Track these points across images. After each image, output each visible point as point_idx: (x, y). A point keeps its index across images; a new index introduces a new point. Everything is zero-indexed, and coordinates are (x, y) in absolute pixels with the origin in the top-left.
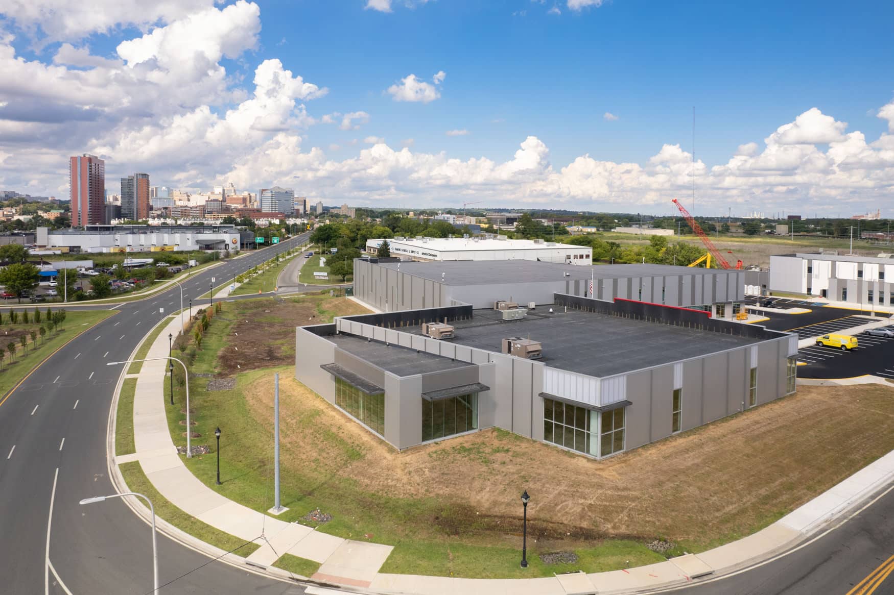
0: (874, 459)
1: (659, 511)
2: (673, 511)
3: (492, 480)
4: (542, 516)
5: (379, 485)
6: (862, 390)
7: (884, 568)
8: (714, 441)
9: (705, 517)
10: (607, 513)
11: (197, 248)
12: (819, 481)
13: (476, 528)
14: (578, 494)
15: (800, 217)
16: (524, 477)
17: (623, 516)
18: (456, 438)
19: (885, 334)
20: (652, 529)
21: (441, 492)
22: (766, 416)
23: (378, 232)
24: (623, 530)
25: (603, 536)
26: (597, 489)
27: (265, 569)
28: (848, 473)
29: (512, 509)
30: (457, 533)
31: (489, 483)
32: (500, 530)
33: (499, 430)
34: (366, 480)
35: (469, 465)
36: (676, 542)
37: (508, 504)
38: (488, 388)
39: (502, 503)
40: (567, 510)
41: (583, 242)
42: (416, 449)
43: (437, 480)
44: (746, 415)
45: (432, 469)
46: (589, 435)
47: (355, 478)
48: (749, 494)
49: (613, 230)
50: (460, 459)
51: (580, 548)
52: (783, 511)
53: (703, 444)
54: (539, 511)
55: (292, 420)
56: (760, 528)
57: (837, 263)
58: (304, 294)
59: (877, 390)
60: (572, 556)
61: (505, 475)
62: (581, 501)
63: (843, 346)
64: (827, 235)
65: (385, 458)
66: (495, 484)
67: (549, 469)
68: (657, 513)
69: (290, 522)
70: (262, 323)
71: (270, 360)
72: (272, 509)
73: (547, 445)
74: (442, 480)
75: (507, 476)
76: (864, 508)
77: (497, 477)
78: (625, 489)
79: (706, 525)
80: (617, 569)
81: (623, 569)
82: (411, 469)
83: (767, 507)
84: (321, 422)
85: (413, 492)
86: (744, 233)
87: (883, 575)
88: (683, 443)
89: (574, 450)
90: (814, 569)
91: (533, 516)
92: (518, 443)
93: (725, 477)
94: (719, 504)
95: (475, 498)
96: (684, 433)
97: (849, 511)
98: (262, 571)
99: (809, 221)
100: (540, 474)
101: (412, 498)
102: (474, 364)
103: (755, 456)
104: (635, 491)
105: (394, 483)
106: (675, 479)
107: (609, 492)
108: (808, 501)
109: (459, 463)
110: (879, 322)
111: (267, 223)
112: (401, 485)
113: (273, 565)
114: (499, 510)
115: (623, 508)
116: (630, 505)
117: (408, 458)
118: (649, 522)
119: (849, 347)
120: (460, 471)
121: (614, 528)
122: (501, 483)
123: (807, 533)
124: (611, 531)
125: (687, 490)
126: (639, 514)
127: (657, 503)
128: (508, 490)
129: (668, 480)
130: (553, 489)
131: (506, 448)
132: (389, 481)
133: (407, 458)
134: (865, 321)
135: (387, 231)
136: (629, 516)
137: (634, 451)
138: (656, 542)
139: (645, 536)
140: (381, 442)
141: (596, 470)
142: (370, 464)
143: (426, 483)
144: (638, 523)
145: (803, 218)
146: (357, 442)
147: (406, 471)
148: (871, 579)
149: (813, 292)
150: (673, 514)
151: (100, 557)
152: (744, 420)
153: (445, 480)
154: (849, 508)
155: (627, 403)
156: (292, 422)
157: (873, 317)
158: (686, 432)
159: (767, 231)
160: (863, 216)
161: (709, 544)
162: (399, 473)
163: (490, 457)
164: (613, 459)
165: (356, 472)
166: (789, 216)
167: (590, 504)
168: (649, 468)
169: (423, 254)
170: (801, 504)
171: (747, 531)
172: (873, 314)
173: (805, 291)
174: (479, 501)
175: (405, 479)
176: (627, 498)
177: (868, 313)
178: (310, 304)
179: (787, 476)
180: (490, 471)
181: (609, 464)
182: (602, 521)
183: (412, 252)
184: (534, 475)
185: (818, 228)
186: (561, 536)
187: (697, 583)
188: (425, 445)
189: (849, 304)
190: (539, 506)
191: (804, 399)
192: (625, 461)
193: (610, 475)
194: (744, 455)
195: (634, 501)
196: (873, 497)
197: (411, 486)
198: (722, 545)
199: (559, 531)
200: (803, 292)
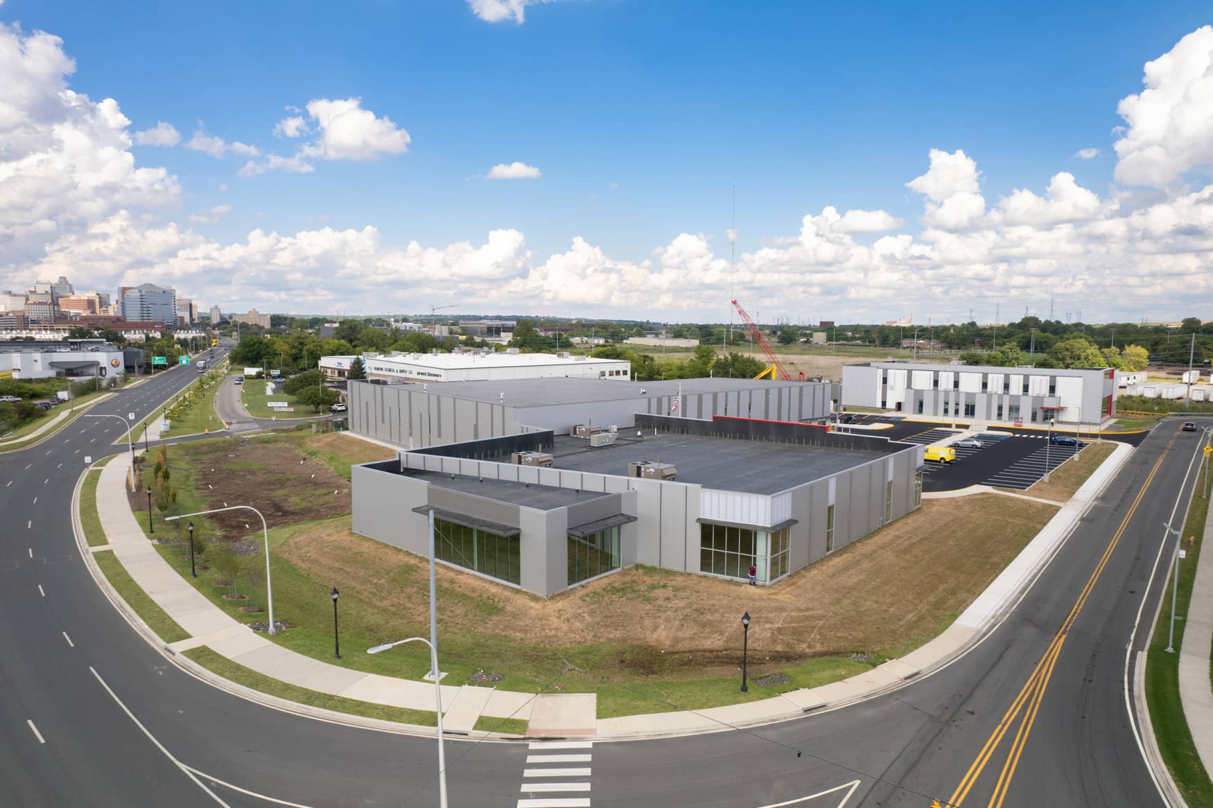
0: (1011, 560)
1: (847, 626)
2: (860, 624)
3: (664, 616)
4: (732, 645)
5: (536, 637)
6: (977, 499)
7: (1054, 646)
8: (867, 557)
9: (892, 627)
10: (798, 634)
11: (52, 373)
12: (974, 584)
13: (670, 666)
14: (762, 620)
15: (833, 323)
16: (697, 610)
17: (815, 635)
18: (601, 578)
19: (973, 445)
20: (847, 644)
21: (612, 636)
22: (904, 530)
23: (331, 347)
24: (819, 648)
25: (802, 656)
26: (781, 612)
27: (467, 734)
28: (995, 574)
29: (698, 643)
30: (653, 673)
31: (661, 621)
32: (697, 664)
33: (643, 567)
34: (518, 634)
35: (630, 605)
36: (873, 652)
37: (691, 639)
38: (635, 519)
39: (684, 639)
40: (757, 636)
41: (611, 355)
42: (564, 595)
43: (602, 624)
44: (886, 531)
45: (592, 613)
46: (755, 558)
47: (503, 633)
48: (921, 602)
49: (625, 341)
50: (617, 599)
51: (788, 669)
52: (956, 613)
53: (859, 561)
54: (726, 641)
55: (380, 580)
56: (943, 630)
57: (913, 371)
58: (273, 431)
59: (989, 498)
60: (782, 677)
61: (676, 610)
62: (768, 626)
63: (942, 458)
64: (867, 344)
65: (531, 608)
66: (667, 620)
67: (720, 600)
68: (846, 628)
69: (460, 685)
70: (236, 471)
71: (282, 516)
72: (428, 675)
73: (705, 577)
74: (608, 624)
75: (679, 611)
76: (1019, 602)
77: (668, 613)
78: (808, 609)
79: (896, 633)
80: (834, 681)
81: (840, 680)
82: (569, 616)
83: (941, 611)
84: (423, 578)
85: (579, 640)
86: (778, 342)
87: (1056, 651)
88: (840, 562)
89: (739, 578)
90: (1001, 657)
91: (722, 647)
92: (672, 578)
93: (894, 589)
94: (898, 613)
95: (652, 637)
96: (836, 552)
97: (1007, 607)
98: (464, 737)
99: (844, 328)
100: (714, 605)
101: (581, 646)
102: (607, 494)
103: (912, 568)
104: (818, 610)
105: (553, 632)
106: (849, 595)
107: (793, 614)
108: (972, 602)
109: (618, 603)
110: (961, 434)
111: (143, 336)
112: (562, 634)
113: (473, 729)
114: (685, 645)
115: (813, 627)
116: (818, 624)
117: (560, 605)
118: (841, 637)
119: (947, 460)
120: (623, 612)
121: (809, 647)
122: (675, 620)
123: (982, 629)
124: (808, 651)
125: (864, 605)
126: (829, 632)
127: (843, 619)
128: (686, 625)
129: (844, 597)
130: (735, 618)
131: (662, 584)
132: (547, 631)
133: (558, 604)
134: (948, 434)
135: (345, 346)
136: (820, 634)
137: (797, 573)
138: (854, 655)
139: (842, 651)
140: (518, 591)
141: (770, 594)
142: (515, 616)
143: (591, 628)
144: (831, 639)
145: (837, 324)
146: (485, 596)
147: (562, 619)
148: (1048, 656)
149: (888, 406)
150: (862, 627)
151: (250, 751)
152: (885, 535)
153: (611, 623)
154: (1007, 604)
155: (791, 522)
156: (381, 582)
157: (953, 429)
158: (838, 551)
159: (802, 340)
160: (896, 322)
161: (905, 649)
162: (555, 622)
163: (650, 595)
164: (781, 584)
165: (501, 627)
166: (821, 322)
167: (778, 628)
168: (819, 588)
169: (419, 374)
170: (968, 606)
171: (933, 634)
172: (954, 426)
173: (879, 405)
174: (657, 640)
175: (565, 627)
176: (813, 617)
177: (950, 426)
178: (287, 445)
179: (946, 583)
180: (656, 608)
181: (780, 588)
182: (796, 642)
183: (402, 371)
184: (708, 607)
185: (857, 336)
186: (761, 662)
187: (909, 683)
188: (572, 589)
189: (926, 418)
190: (725, 636)
191: (931, 512)
192: (793, 584)
193: (785, 598)
194: (901, 568)
195: (820, 619)
196: (1022, 593)
197: (575, 634)
198: (917, 648)
199: (757, 657)
200: (877, 406)
